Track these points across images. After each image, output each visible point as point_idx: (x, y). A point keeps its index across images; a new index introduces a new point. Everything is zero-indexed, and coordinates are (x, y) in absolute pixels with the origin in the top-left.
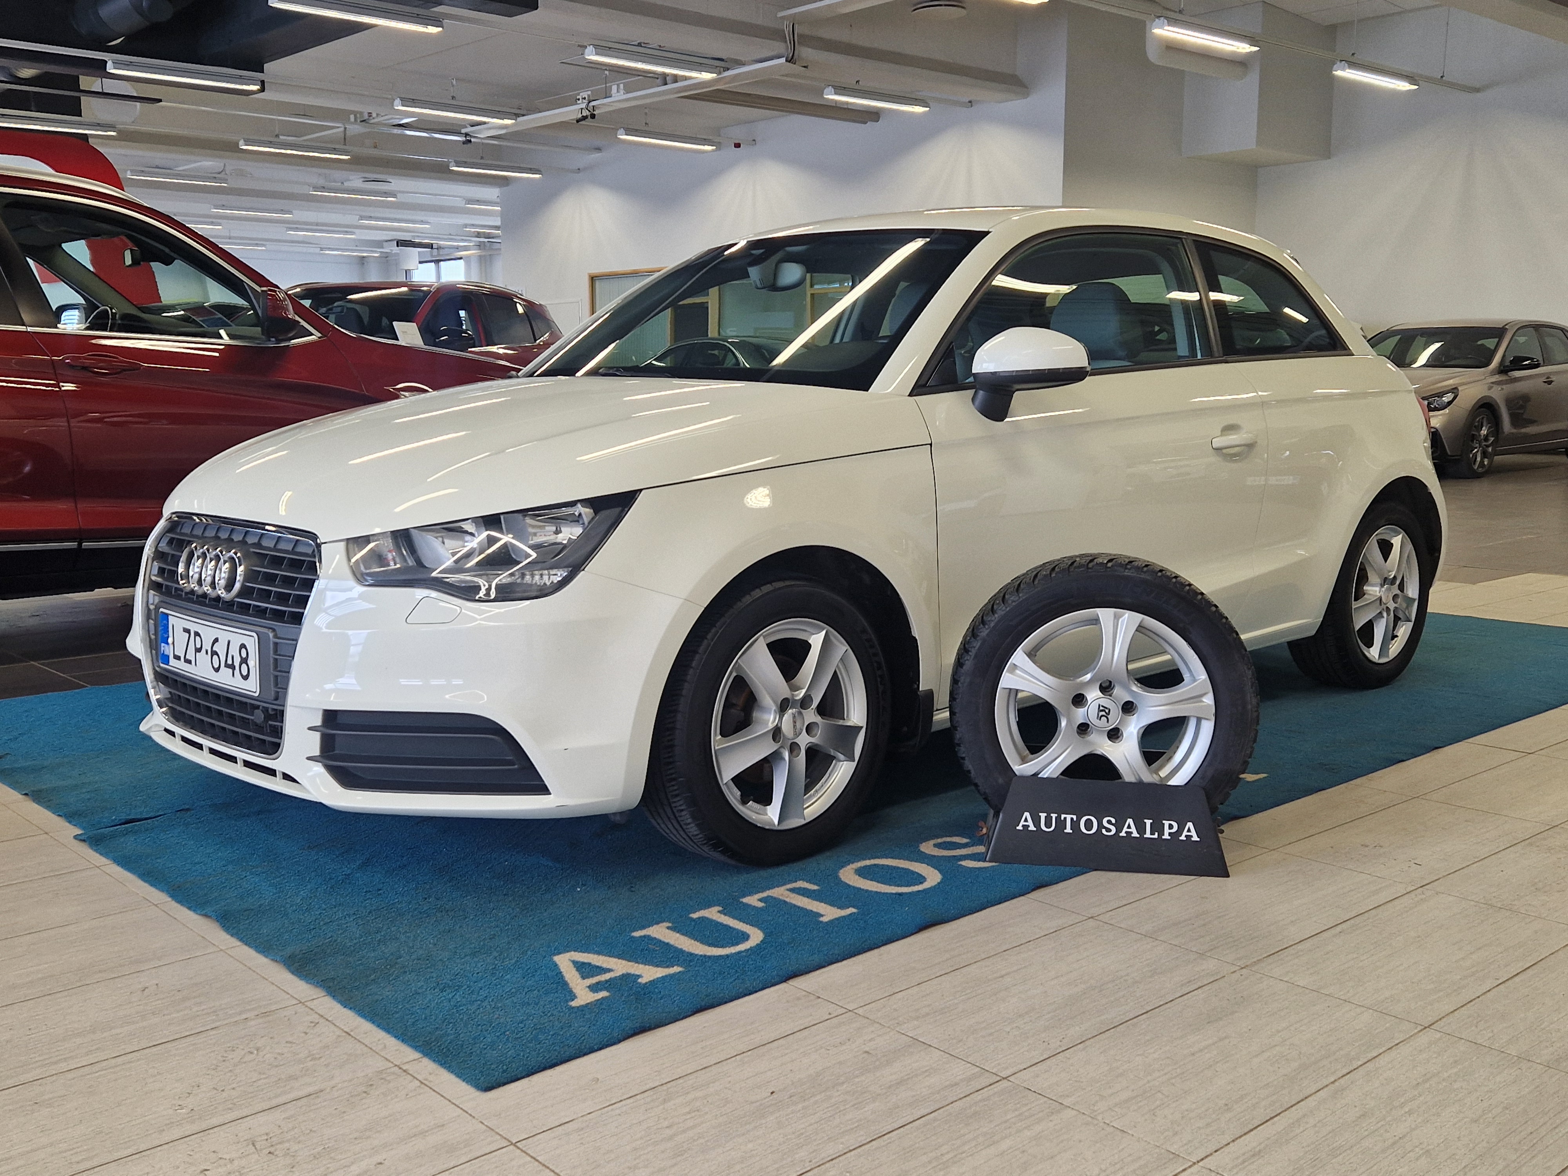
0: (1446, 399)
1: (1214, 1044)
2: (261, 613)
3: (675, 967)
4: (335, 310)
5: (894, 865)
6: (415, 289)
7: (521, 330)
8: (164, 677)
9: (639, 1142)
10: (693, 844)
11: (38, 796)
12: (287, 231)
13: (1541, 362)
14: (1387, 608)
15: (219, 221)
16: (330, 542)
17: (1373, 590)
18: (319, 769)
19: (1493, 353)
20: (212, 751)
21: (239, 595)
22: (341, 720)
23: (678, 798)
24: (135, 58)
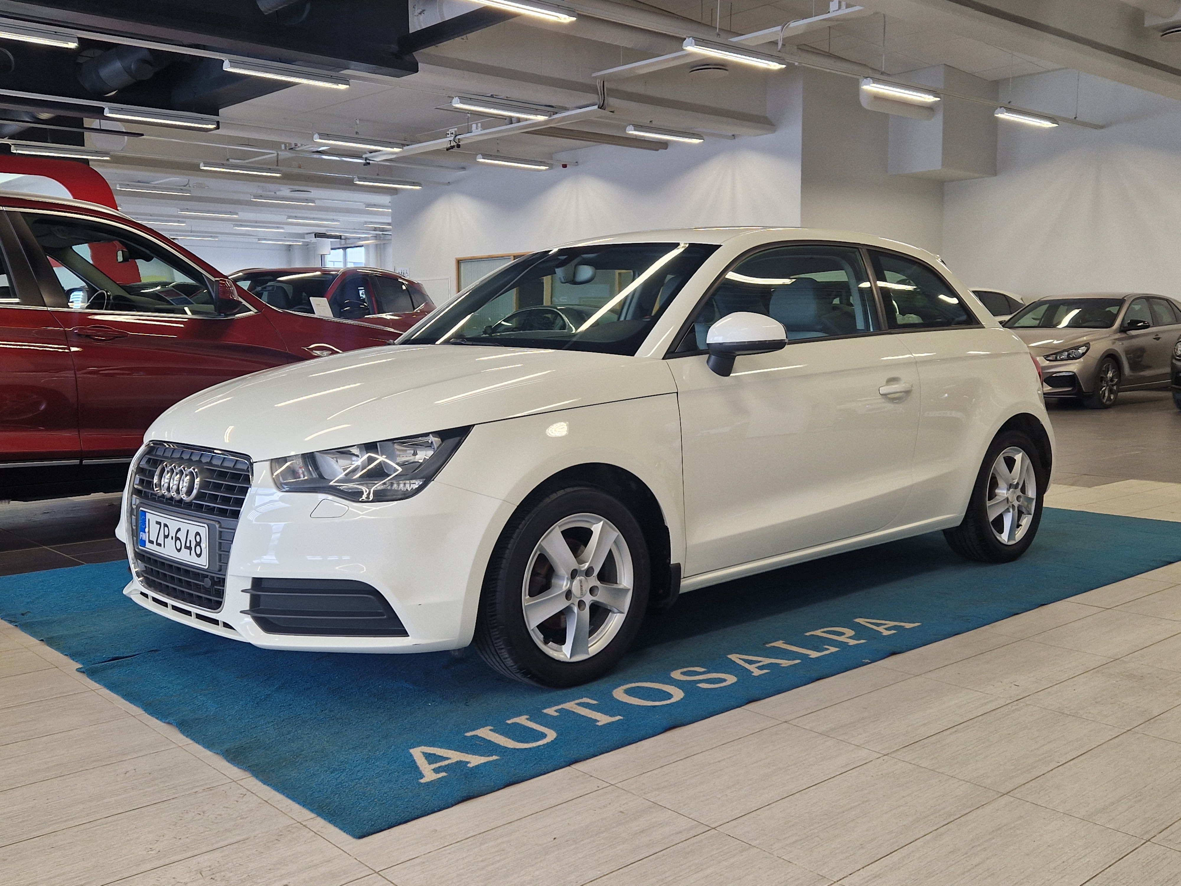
0: (1081, 351)
1: (859, 805)
2: (211, 510)
3: (494, 756)
4: (268, 289)
5: (651, 686)
6: (326, 273)
7: (404, 302)
8: (142, 556)
9: (461, 871)
10: (510, 673)
11: (50, 642)
12: (234, 227)
13: (1151, 325)
14: (1013, 505)
15: (184, 220)
16: (259, 461)
17: (1002, 492)
18: (248, 619)
19: (1115, 316)
20: (175, 608)
21: (195, 499)
22: (264, 585)
23: (499, 640)
24: (125, 105)
